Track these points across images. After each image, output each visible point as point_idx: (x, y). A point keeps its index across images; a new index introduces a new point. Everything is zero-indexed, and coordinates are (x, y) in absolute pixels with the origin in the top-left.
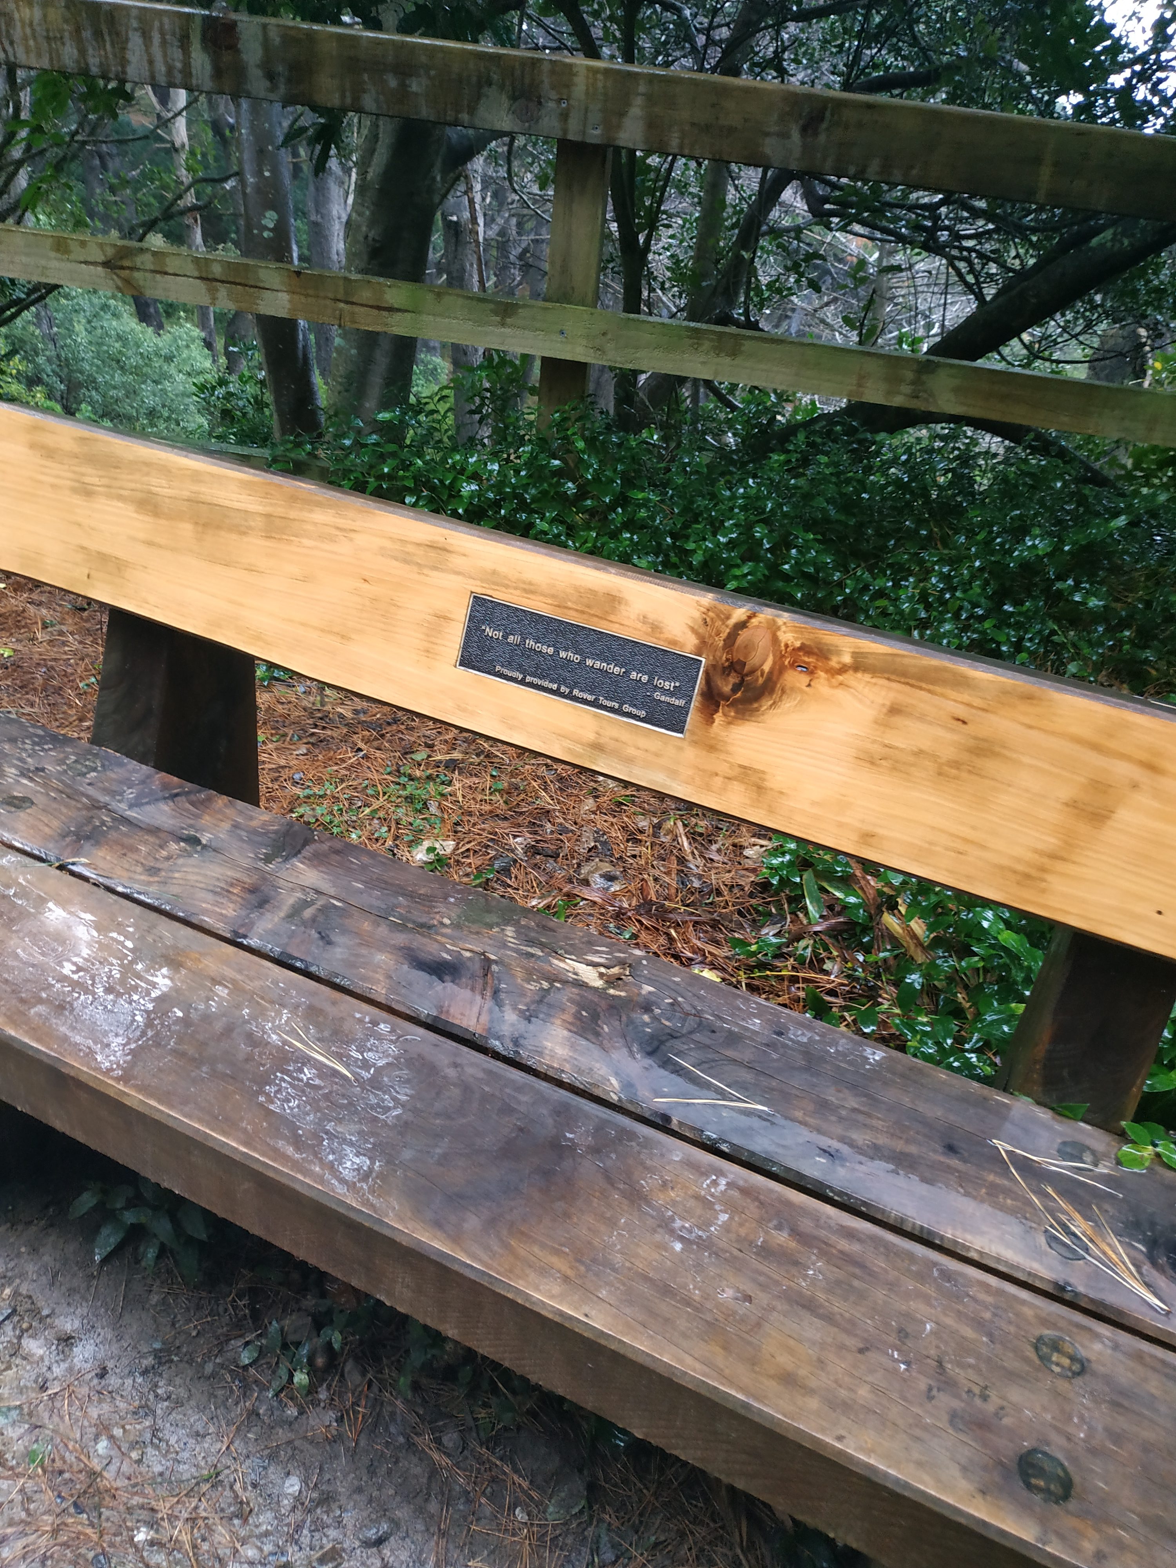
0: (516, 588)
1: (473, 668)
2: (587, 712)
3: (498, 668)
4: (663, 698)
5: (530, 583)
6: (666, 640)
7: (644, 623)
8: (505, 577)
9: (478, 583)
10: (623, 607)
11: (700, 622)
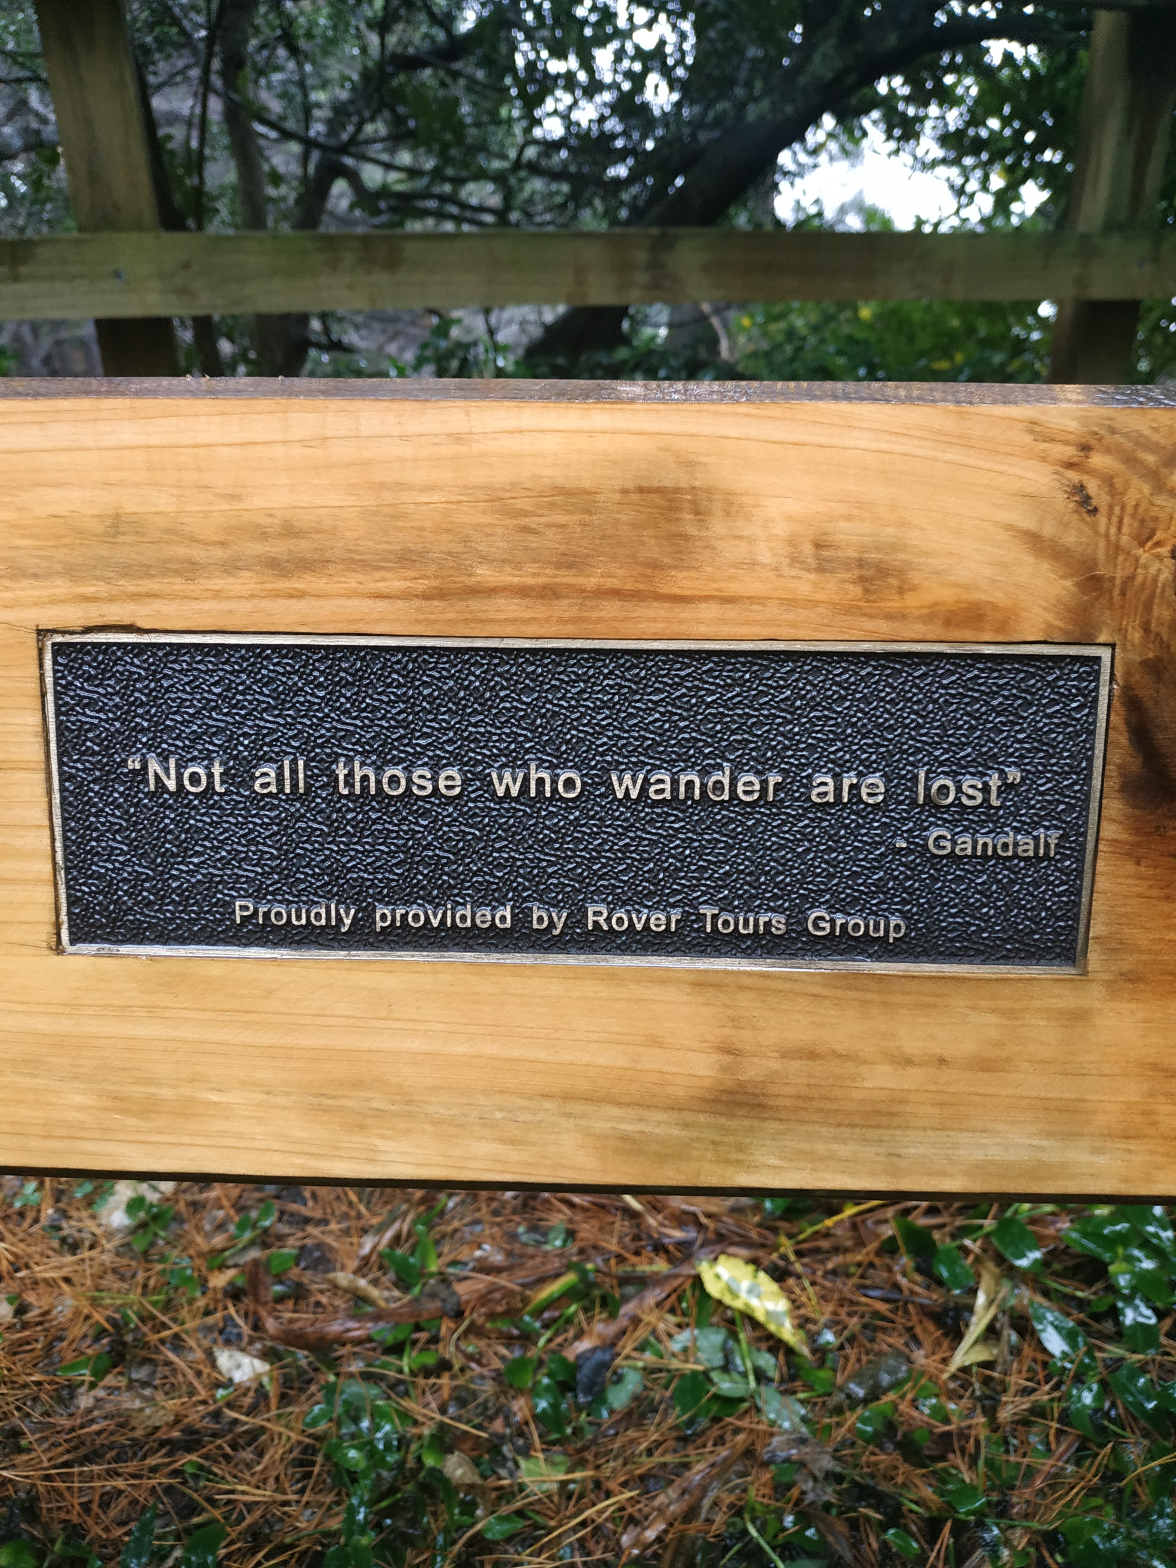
0: (231, 567)
1: (137, 936)
2: (663, 979)
3: (242, 907)
4: (965, 844)
5: (290, 531)
6: (931, 615)
7: (821, 568)
8: (173, 533)
9: (61, 587)
10: (718, 527)
11: (1062, 502)
